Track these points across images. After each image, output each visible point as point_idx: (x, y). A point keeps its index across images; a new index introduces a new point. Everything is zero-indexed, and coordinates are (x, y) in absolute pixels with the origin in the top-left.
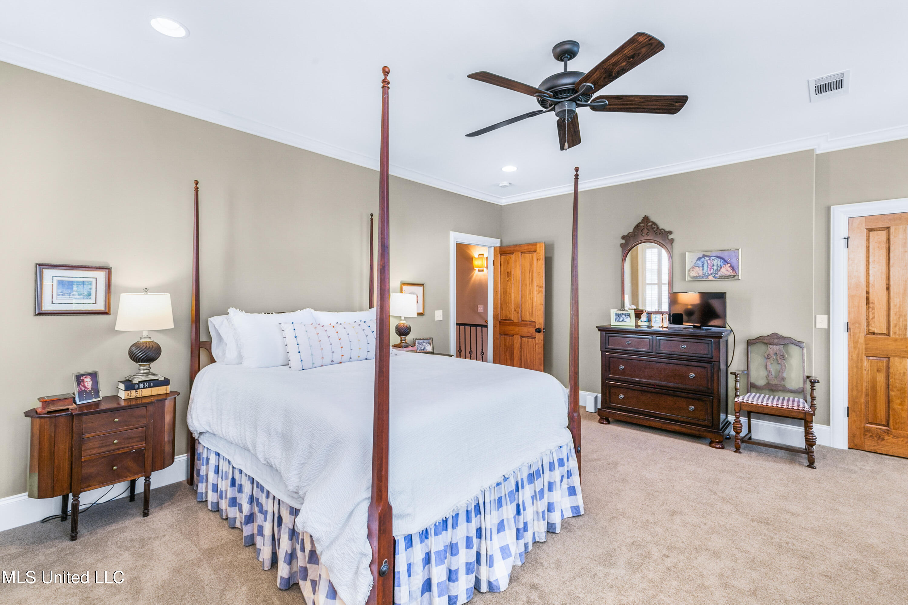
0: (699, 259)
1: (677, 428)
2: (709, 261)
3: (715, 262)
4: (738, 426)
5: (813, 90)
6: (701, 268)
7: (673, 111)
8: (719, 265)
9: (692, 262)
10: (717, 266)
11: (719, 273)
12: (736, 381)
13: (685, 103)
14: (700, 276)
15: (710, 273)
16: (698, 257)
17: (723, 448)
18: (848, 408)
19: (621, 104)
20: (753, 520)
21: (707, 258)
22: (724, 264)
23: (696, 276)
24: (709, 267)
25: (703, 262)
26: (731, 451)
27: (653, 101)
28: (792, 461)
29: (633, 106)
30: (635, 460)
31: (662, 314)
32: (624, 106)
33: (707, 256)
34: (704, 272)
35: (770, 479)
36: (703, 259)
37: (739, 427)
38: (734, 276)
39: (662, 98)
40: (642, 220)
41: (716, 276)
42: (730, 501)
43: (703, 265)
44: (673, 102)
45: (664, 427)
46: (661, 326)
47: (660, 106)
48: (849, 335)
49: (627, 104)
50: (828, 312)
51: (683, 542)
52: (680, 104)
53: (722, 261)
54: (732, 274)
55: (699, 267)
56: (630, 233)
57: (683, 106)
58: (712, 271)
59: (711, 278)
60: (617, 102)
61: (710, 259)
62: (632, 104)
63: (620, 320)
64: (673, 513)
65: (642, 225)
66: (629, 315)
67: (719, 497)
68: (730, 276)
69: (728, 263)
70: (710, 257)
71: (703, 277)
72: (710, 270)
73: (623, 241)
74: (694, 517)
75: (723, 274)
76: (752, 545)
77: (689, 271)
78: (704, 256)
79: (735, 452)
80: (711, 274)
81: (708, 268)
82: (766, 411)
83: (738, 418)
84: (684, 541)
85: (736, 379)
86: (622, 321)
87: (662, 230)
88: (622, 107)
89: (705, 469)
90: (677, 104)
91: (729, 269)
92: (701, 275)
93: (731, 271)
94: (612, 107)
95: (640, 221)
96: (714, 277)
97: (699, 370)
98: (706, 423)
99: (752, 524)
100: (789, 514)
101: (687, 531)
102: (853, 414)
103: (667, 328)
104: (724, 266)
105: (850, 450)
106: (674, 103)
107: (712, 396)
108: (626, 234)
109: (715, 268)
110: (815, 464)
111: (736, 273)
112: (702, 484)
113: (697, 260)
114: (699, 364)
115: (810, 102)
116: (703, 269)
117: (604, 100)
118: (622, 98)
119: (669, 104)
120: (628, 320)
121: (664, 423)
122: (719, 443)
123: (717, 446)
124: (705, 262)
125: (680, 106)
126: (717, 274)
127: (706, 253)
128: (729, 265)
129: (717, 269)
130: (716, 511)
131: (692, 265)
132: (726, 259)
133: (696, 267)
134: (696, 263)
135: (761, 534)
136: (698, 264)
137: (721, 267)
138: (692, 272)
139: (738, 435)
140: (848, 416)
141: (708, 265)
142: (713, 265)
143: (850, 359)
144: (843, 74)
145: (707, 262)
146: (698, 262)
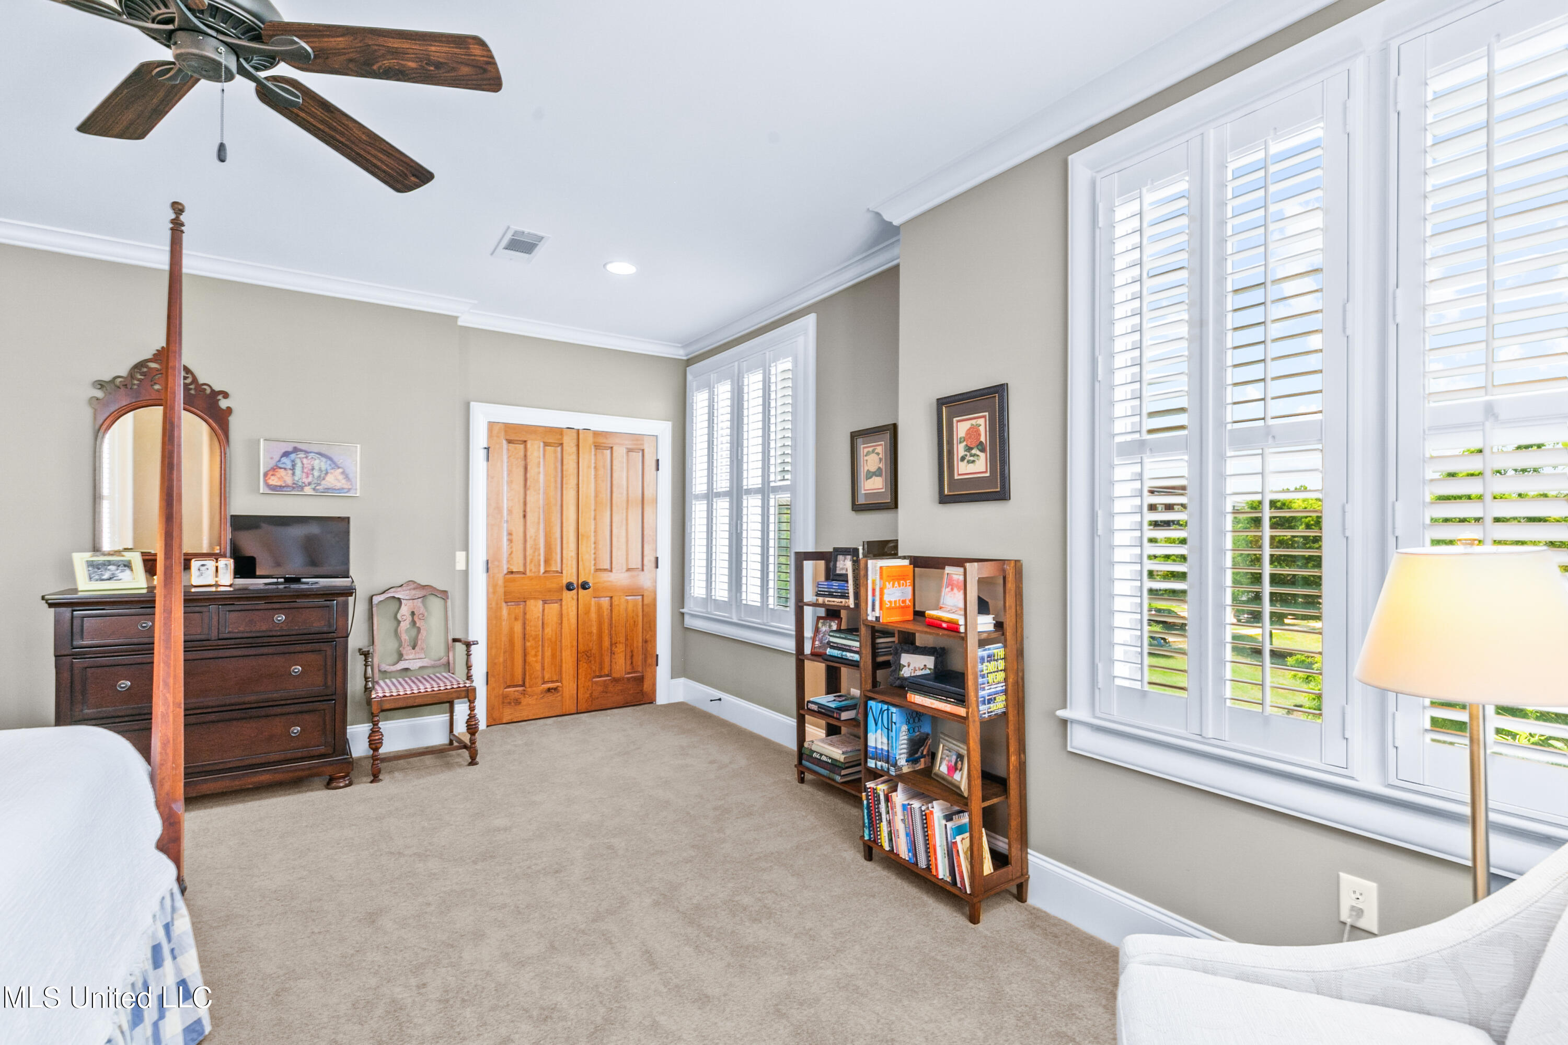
0: (286, 454)
1: (265, 778)
2: (305, 461)
3: (316, 463)
4: (377, 738)
5: (505, 242)
6: (290, 472)
7: (399, 186)
8: (323, 468)
9: (272, 458)
10: (320, 470)
11: (323, 482)
12: (366, 666)
13: (425, 183)
14: (287, 486)
15: (306, 481)
16: (283, 451)
17: (350, 784)
18: (487, 673)
19: (322, 122)
20: (475, 863)
21: (302, 455)
22: (333, 469)
23: (280, 486)
24: (305, 471)
25: (293, 461)
26: (366, 782)
27: (383, 151)
28: (449, 766)
29: (342, 139)
30: (217, 871)
31: (217, 560)
32: (327, 130)
33: (301, 450)
34: (296, 478)
35: (446, 800)
36: (293, 456)
37: (379, 739)
38: (349, 490)
39: (398, 155)
40: (154, 355)
41: (318, 488)
42: (428, 853)
43: (294, 466)
44: (411, 172)
45: (237, 784)
46: (214, 583)
47: (387, 165)
48: (488, 577)
49: (335, 130)
50: (466, 548)
51: (425, 949)
52: (417, 181)
53: (329, 462)
54: (346, 486)
55: (285, 469)
56: (119, 377)
57: (420, 186)
58: (310, 479)
59: (308, 490)
60: (319, 112)
61: (306, 457)
62: (342, 134)
63: (105, 577)
64: (372, 918)
65: (153, 365)
66: (128, 565)
67: (410, 856)
68: (343, 489)
69: (339, 468)
70: (306, 452)
71: (294, 488)
72: (307, 477)
73: (99, 394)
74: (404, 904)
75: (330, 486)
76: (502, 894)
77: (266, 475)
78: (296, 450)
79: (372, 782)
80: (310, 484)
81: (303, 472)
82: (418, 702)
83: (377, 724)
84: (424, 946)
85: (366, 662)
86: (110, 579)
87: (205, 387)
88: (321, 127)
89: (354, 827)
90: (413, 179)
91: (341, 477)
92: (290, 485)
93: (344, 481)
94: (303, 115)
95: (149, 355)
96: (314, 489)
97: (311, 657)
98: (322, 749)
99: (478, 867)
100: (502, 832)
101: (415, 930)
102: (492, 680)
103: (230, 586)
104: (332, 471)
105: (489, 728)
106: (409, 175)
107: (333, 700)
108: (107, 377)
109: (316, 473)
110: (478, 759)
111: (351, 484)
112: (371, 851)
113: (282, 457)
114: (309, 647)
115: (492, 254)
116: (293, 474)
117: (299, 94)
118: (332, 112)
119: (402, 171)
120: (125, 575)
121: (234, 778)
122: (343, 777)
123: (342, 785)
124: (298, 462)
125: (415, 184)
126: (319, 484)
127: (299, 446)
128: (340, 470)
129: (319, 476)
130: (426, 878)
131: (272, 463)
132: (335, 459)
133: (281, 468)
134: (279, 461)
135: (498, 874)
136: (284, 463)
137: (327, 473)
138: (273, 478)
139: (376, 753)
140: (487, 684)
141: (303, 468)
142: (313, 469)
143: (489, 608)
144: (542, 238)
145: (302, 462)
146: (284, 460)
